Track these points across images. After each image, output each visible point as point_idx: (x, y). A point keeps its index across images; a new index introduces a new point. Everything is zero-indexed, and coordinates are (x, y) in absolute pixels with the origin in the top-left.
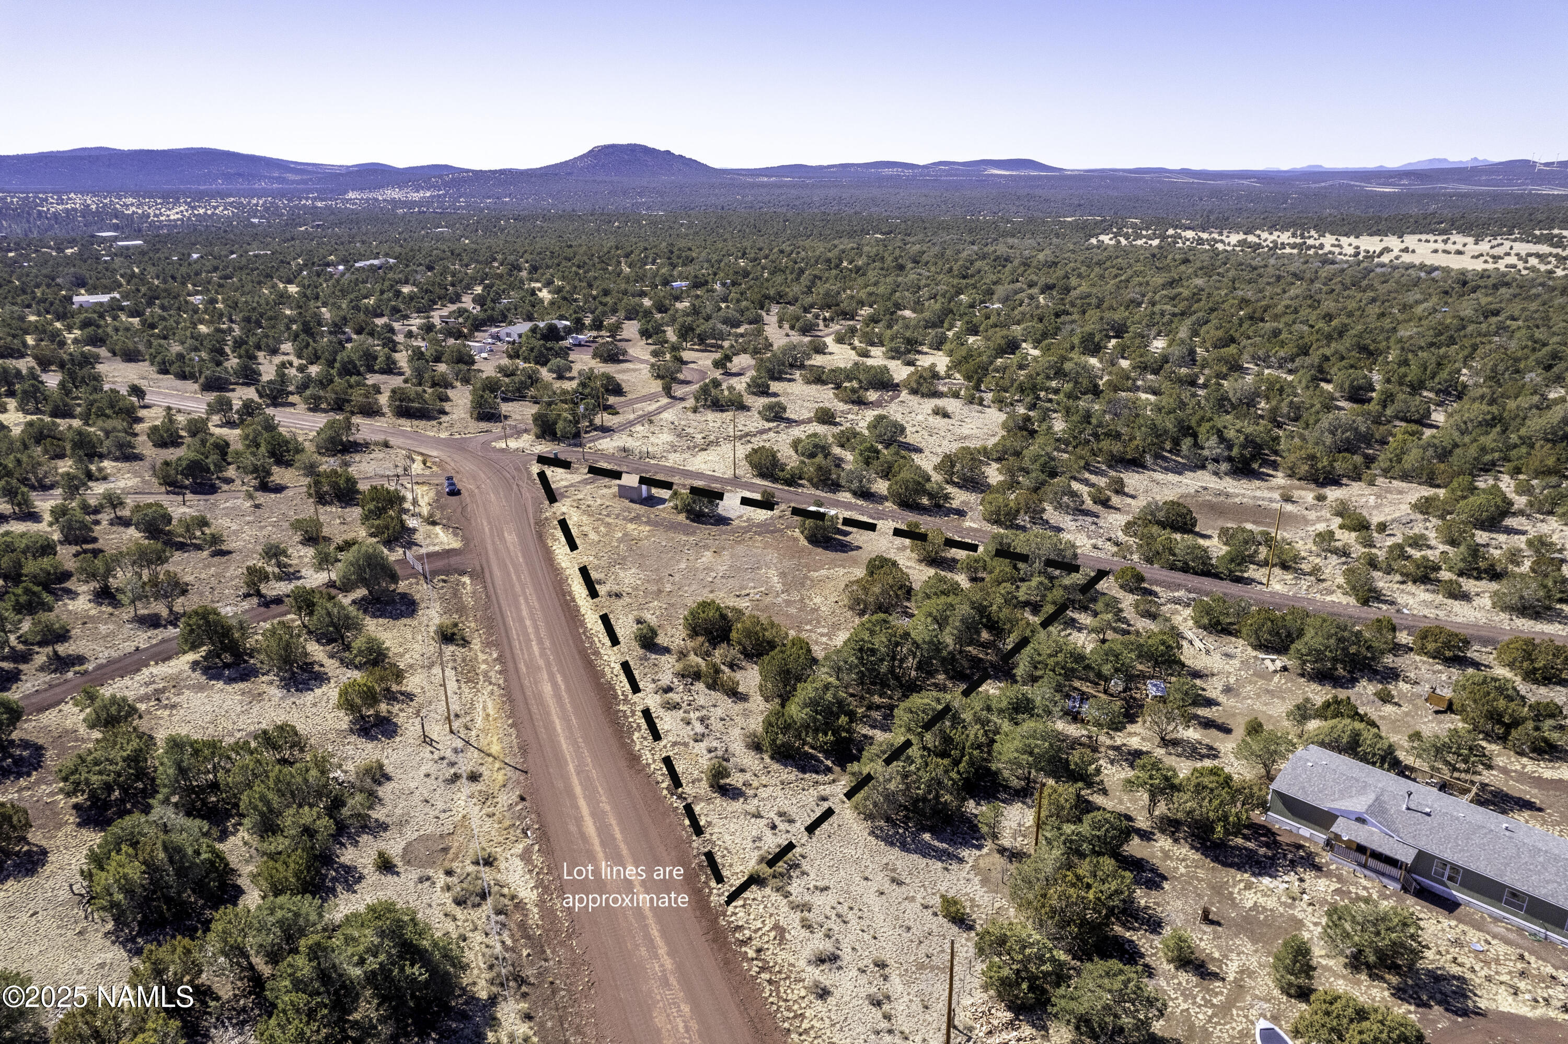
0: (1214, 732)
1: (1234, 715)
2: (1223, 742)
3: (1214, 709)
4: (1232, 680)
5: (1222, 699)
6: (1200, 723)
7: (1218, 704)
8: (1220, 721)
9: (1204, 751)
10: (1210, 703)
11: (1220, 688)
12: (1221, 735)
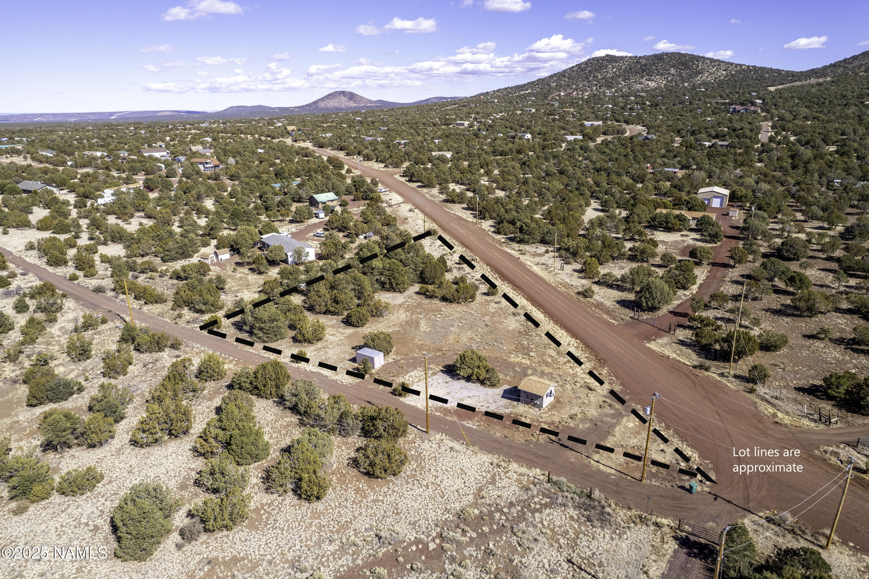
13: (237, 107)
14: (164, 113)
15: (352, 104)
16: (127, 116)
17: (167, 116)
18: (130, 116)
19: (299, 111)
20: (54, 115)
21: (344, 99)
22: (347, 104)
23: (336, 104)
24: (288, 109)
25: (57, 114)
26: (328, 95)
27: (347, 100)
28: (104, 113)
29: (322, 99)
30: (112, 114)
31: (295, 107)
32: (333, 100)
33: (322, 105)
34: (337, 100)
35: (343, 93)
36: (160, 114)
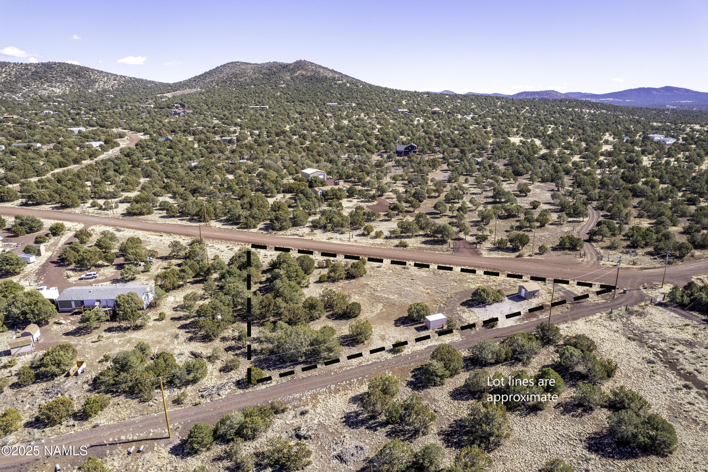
0: (177, 316)
1: (171, 326)
2: (173, 314)
3: (179, 325)
4: (176, 342)
5: (178, 331)
6: (183, 317)
7: (179, 328)
8: (176, 321)
9: (178, 309)
10: (182, 327)
11: (180, 336)
12: (174, 316)
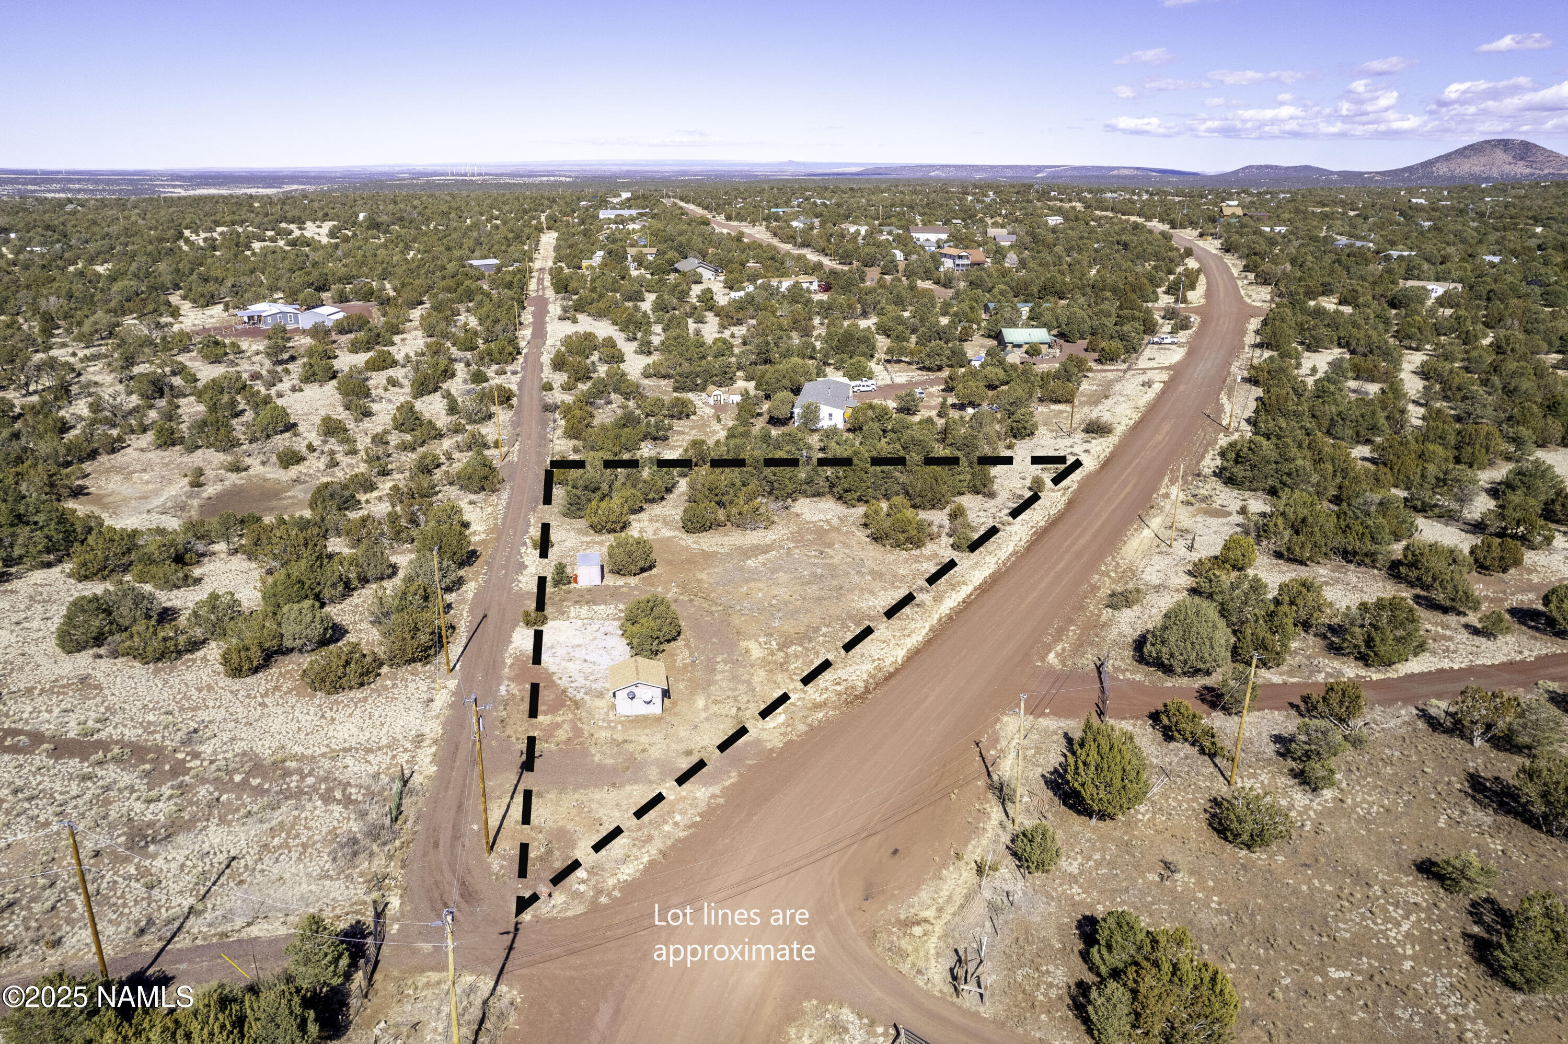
13: (1259, 167)
14: (1122, 172)
15: (1521, 169)
16: (1063, 174)
17: (1126, 177)
18: (1068, 174)
19: (1384, 181)
20: (958, 167)
21: (1501, 156)
22: (1507, 169)
23: (1477, 169)
24: (1361, 174)
25: (962, 166)
26: (1465, 148)
27: (1510, 159)
28: (1029, 167)
29: (1447, 157)
30: (1041, 168)
31: (1377, 173)
32: (1474, 160)
33: (1442, 169)
34: (1483, 160)
35: (1505, 145)
36: (1115, 172)
